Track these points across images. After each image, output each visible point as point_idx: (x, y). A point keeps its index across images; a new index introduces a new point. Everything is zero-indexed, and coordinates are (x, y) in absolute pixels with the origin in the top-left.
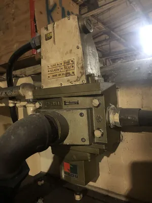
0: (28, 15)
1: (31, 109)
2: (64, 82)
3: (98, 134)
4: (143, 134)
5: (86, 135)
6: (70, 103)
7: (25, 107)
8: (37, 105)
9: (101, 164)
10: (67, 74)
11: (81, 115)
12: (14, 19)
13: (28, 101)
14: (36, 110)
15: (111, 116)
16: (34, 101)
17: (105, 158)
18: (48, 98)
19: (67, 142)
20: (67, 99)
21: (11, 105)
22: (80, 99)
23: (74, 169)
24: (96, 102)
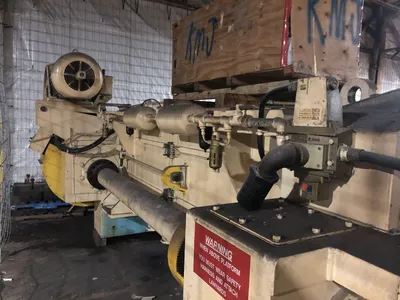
0: (281, 13)
1: (280, 140)
2: (311, 123)
3: (329, 163)
4: (370, 170)
5: (321, 163)
6: (314, 140)
7: (275, 137)
8: (287, 138)
9: (334, 193)
10: (314, 118)
11: (319, 149)
12: (261, 16)
13: (279, 133)
14: (285, 142)
15: (342, 153)
16: (284, 134)
17: (339, 187)
18: (297, 134)
19: (306, 166)
20: (312, 137)
21: (260, 134)
22: (321, 138)
23: (309, 189)
24: (331, 141)
